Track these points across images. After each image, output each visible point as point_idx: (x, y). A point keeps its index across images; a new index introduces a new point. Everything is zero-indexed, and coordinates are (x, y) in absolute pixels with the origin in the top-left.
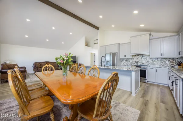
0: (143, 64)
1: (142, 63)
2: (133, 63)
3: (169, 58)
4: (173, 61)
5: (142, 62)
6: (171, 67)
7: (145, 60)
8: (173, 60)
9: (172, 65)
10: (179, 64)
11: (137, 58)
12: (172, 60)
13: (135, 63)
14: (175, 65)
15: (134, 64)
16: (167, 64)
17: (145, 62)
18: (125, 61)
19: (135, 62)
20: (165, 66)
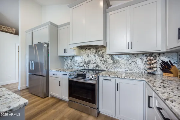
0: (97, 66)
1: (95, 65)
2: (82, 65)
3: (143, 54)
4: (150, 60)
5: (95, 63)
6: (146, 73)
7: (101, 58)
8: (152, 58)
9: (150, 71)
10: (166, 68)
11: (88, 55)
12: (148, 58)
13: (85, 66)
14: (155, 69)
15: (83, 68)
16: (139, 67)
17: (100, 61)
18: (69, 62)
19: (85, 62)
20: (136, 71)
